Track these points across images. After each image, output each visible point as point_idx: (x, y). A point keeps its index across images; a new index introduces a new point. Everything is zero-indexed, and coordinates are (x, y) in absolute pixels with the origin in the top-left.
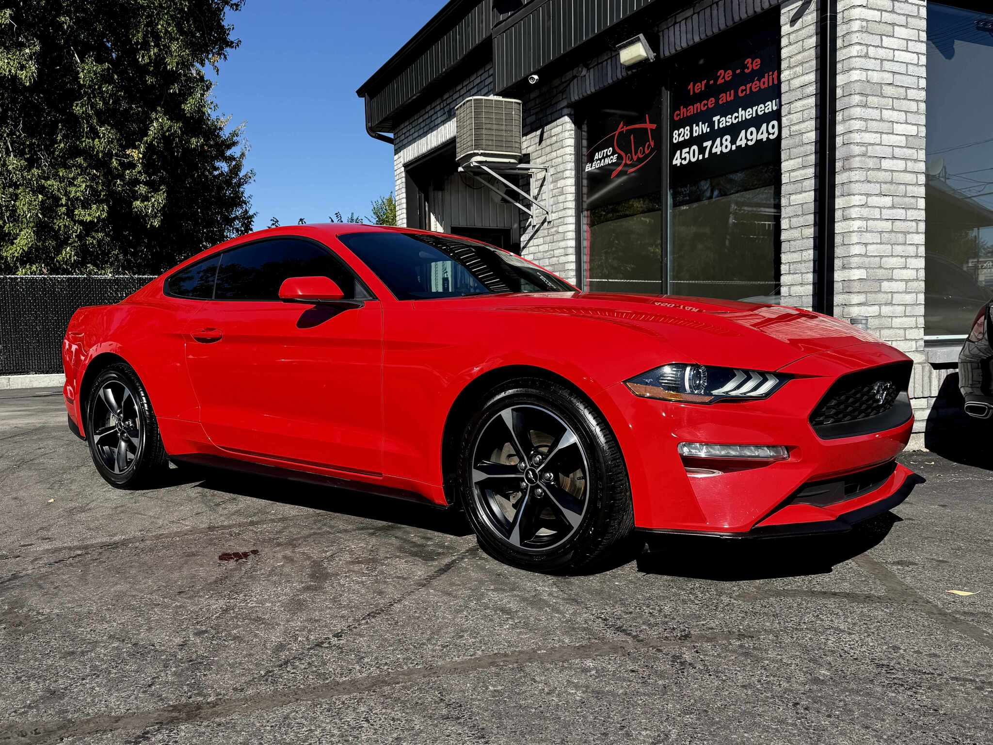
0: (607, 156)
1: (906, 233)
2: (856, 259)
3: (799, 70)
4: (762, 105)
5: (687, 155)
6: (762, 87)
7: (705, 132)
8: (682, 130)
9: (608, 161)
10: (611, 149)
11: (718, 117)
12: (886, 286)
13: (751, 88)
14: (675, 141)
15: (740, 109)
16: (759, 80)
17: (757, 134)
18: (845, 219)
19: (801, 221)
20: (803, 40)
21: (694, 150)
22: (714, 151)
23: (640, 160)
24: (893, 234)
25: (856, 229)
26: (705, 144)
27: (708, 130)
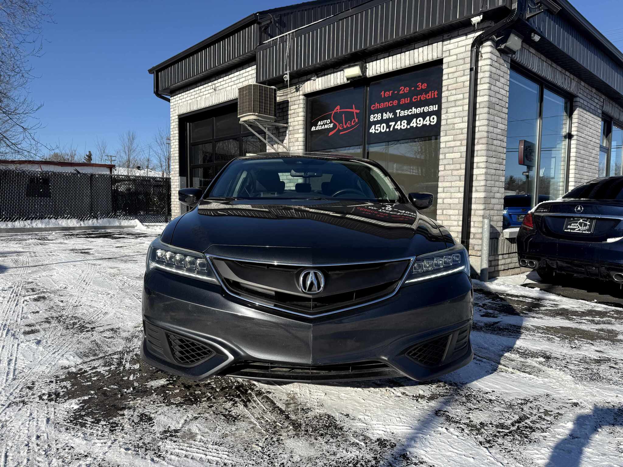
0: (326, 124)
1: (499, 176)
2: (483, 187)
3: (454, 92)
4: (427, 107)
5: (379, 128)
6: (427, 98)
7: (390, 117)
8: (376, 115)
9: (326, 126)
10: (329, 120)
11: (400, 110)
12: (493, 201)
13: (420, 97)
14: (371, 120)
15: (413, 108)
16: (426, 94)
17: (424, 121)
18: (478, 168)
19: (452, 167)
20: (456, 78)
21: (383, 126)
22: (396, 127)
23: (348, 128)
24: (496, 176)
25: (484, 173)
26: (390, 124)
27: (393, 116)
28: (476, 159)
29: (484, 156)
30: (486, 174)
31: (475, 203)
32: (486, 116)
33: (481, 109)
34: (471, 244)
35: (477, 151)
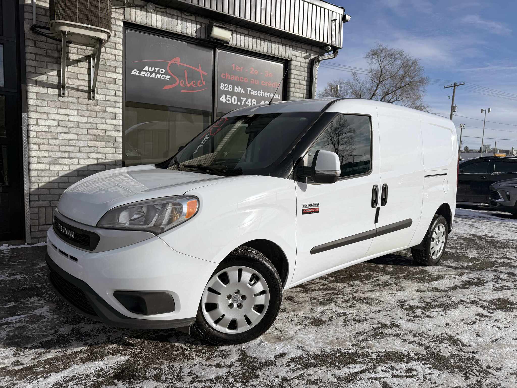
0: (158, 72)
3: (298, 90)
4: (273, 94)
5: (230, 99)
6: (273, 86)
8: (227, 85)
9: (158, 76)
10: (163, 70)
11: (250, 89)
13: (268, 84)
14: (222, 89)
15: (262, 91)
21: (235, 99)
22: (247, 103)
23: (192, 88)
26: (242, 98)
27: (244, 92)
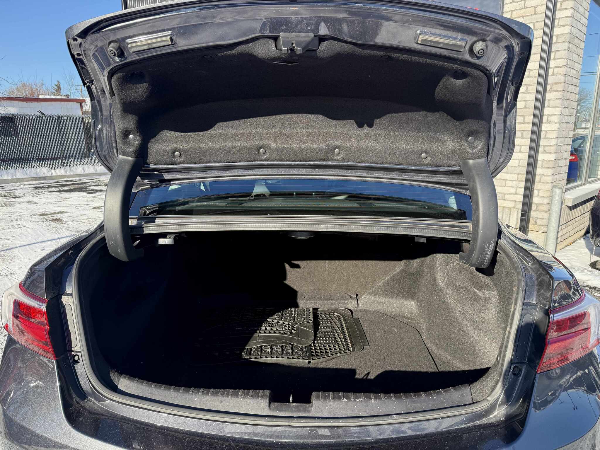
1: (569, 131)
2: (554, 147)
18: (548, 122)
24: (566, 132)
28: (546, 111)
29: (558, 107)
30: (559, 129)
31: (542, 167)
32: (565, 54)
33: (559, 44)
34: (533, 218)
35: (549, 100)
